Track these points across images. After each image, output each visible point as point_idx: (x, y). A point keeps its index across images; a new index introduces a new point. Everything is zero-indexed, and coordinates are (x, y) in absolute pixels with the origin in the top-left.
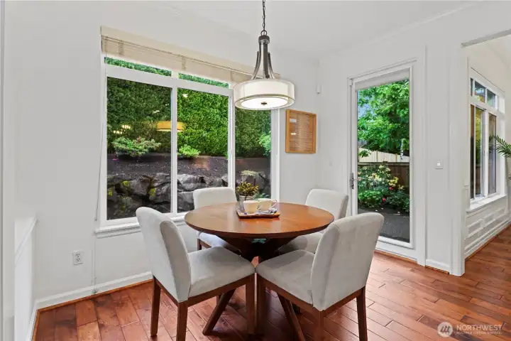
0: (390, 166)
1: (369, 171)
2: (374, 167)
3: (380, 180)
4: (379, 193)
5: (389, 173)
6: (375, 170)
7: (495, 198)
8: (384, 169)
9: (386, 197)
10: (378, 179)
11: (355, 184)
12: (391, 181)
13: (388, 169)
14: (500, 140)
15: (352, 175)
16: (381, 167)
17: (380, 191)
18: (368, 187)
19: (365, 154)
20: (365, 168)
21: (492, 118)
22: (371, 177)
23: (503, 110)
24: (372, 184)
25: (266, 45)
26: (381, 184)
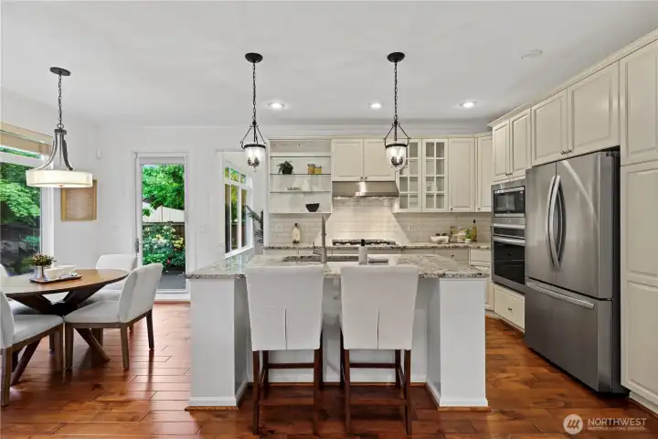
0: (174, 227)
1: (153, 233)
2: (158, 228)
3: (165, 241)
4: (163, 255)
5: (173, 233)
6: (159, 231)
7: (246, 248)
8: (168, 230)
9: (170, 259)
10: (163, 241)
11: (140, 247)
12: (177, 242)
13: (174, 230)
14: (249, 209)
15: (138, 240)
16: (165, 228)
17: (164, 252)
18: (151, 250)
19: (147, 213)
20: (148, 229)
21: (244, 192)
22: (154, 239)
23: (251, 187)
24: (156, 247)
25: (62, 137)
26: (165, 246)
